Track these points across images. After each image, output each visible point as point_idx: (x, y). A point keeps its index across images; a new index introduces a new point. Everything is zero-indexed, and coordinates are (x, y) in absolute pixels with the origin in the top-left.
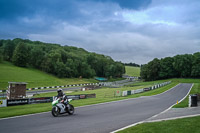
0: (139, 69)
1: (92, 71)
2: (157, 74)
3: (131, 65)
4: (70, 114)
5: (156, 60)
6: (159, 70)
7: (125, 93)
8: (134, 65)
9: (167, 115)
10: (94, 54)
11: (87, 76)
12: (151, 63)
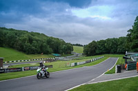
0: (82, 48)
1: (50, 50)
2: (95, 51)
3: (77, 45)
5: (94, 42)
6: (96, 48)
7: (73, 64)
8: (79, 45)
9: (101, 79)
11: (47, 53)
12: (91, 44)
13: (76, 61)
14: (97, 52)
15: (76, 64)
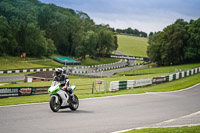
0: (145, 40)
1: (48, 44)
2: (181, 51)
3: (129, 32)
4: (73, 109)
5: (180, 22)
6: (185, 43)
8: (136, 33)
10: (53, 7)
12: (170, 30)
13: (123, 79)
14: (188, 54)
15: (123, 86)
